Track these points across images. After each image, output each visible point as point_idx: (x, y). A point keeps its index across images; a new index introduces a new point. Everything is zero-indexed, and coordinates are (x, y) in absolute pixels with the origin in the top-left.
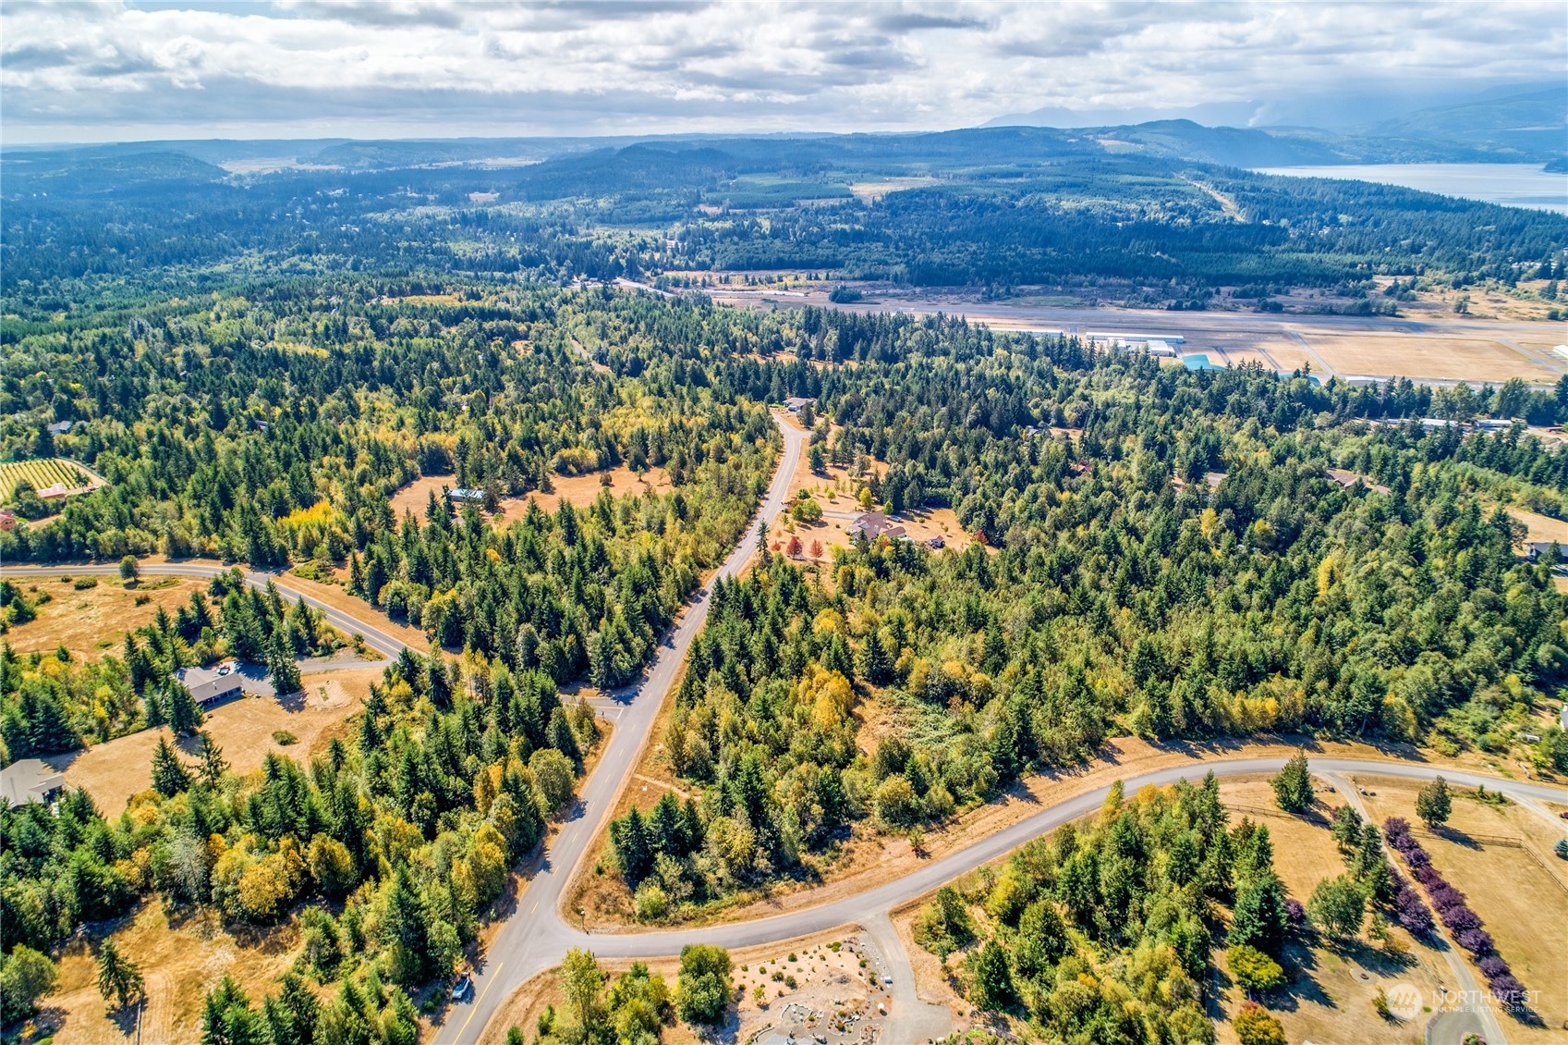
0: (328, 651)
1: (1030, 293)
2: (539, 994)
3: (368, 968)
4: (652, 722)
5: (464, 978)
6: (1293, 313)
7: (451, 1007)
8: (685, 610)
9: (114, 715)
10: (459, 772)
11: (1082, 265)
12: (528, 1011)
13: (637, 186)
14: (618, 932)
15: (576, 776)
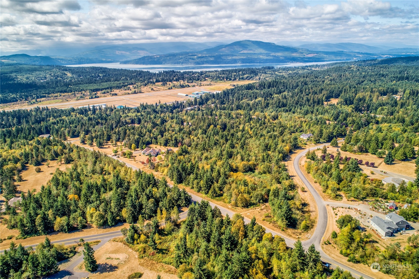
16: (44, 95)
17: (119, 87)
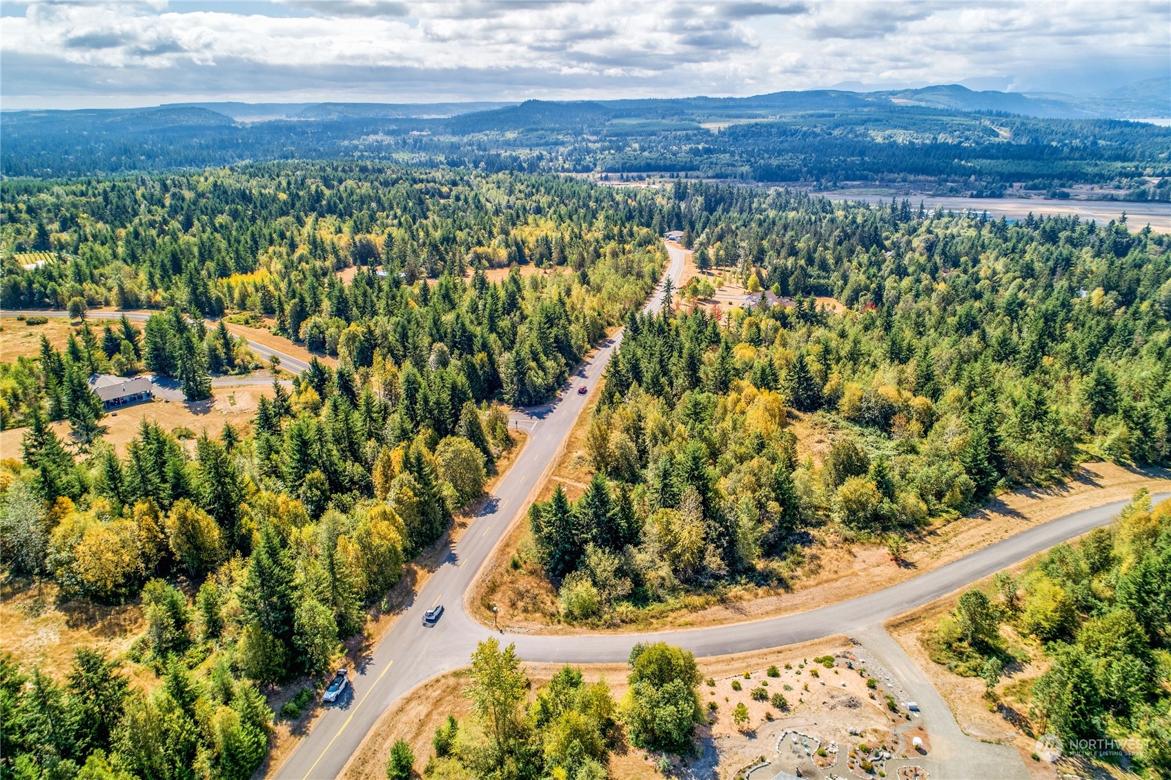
0: (245, 370)
1: (853, 187)
2: (438, 702)
3: (220, 657)
4: (568, 433)
5: (340, 676)
6: (1080, 200)
7: (321, 712)
8: (593, 352)
9: (14, 407)
10: (357, 458)
11: (895, 166)
12: (422, 724)
13: (534, 123)
14: (540, 632)
15: (488, 474)
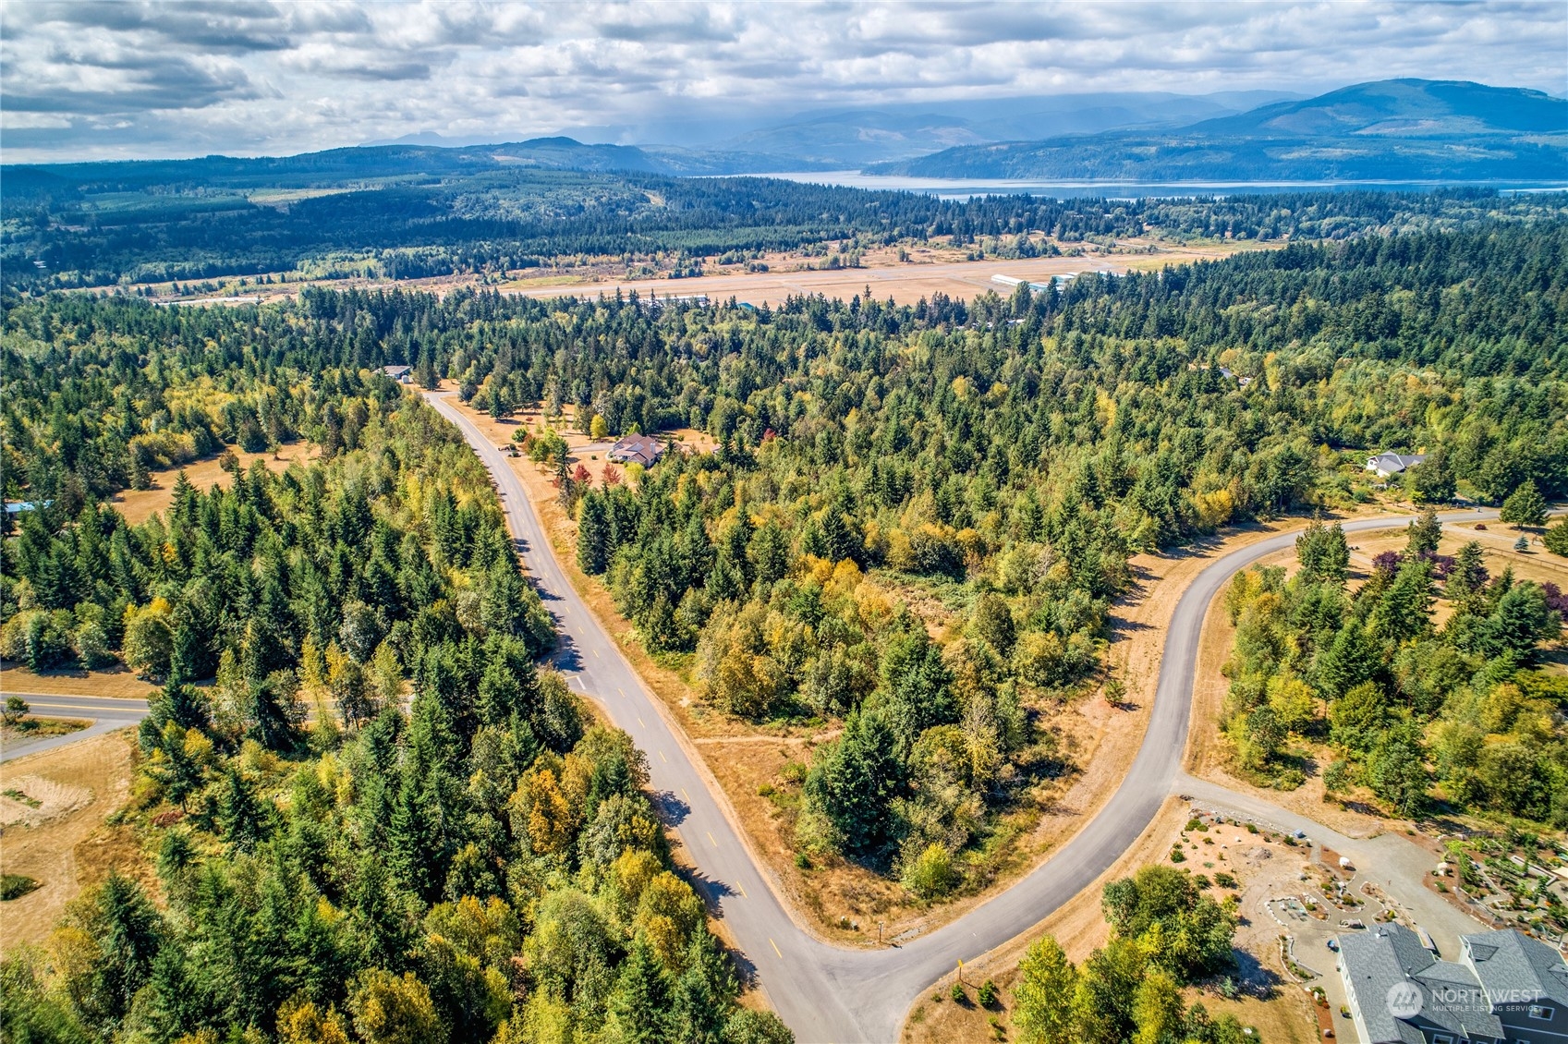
14: (932, 926)
16: (534, 257)
17: (787, 245)
